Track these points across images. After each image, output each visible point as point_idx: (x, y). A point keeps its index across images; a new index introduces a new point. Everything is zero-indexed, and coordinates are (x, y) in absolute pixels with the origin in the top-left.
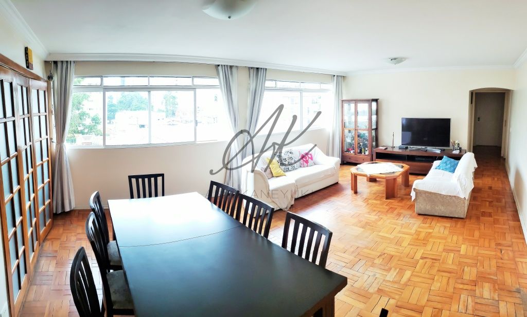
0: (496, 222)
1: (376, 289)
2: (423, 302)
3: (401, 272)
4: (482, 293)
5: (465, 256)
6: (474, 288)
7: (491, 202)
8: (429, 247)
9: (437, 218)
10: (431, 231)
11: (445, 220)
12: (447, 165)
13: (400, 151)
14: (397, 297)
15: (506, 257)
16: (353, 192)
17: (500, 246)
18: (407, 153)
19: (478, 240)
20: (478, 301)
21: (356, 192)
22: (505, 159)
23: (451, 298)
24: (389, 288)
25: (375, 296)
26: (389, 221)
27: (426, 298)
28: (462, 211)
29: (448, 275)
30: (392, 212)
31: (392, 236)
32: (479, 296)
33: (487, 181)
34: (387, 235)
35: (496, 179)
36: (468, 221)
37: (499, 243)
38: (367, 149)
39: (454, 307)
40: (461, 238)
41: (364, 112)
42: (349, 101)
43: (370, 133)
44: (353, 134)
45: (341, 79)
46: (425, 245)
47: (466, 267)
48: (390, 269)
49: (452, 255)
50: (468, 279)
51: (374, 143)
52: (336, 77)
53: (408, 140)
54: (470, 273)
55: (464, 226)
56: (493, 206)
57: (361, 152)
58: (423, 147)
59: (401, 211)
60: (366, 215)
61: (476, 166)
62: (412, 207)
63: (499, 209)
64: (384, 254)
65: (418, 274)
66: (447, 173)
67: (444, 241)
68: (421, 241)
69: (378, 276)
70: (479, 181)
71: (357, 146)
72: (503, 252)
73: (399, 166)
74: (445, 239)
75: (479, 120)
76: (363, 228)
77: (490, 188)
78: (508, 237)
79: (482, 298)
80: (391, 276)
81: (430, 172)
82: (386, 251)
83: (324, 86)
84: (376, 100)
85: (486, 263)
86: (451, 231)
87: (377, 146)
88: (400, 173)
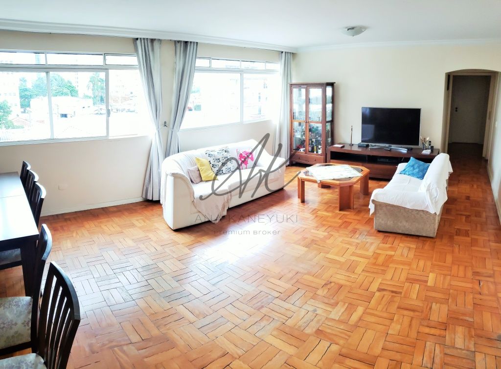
0: (474, 242)
1: (314, 330)
2: (378, 351)
3: (351, 308)
4: (453, 341)
5: (433, 289)
6: (442, 332)
7: (468, 217)
8: (389, 276)
9: (400, 236)
10: (393, 253)
11: (409, 239)
12: (414, 169)
13: (360, 150)
14: (341, 342)
15: (485, 291)
16: (300, 200)
17: (479, 276)
18: (368, 152)
19: (451, 267)
20: (448, 351)
21: (303, 201)
22: (487, 160)
23: (413, 345)
24: (332, 330)
25: (312, 338)
26: (341, 239)
27: (381, 345)
28: (431, 229)
29: (411, 314)
30: (346, 227)
31: (342, 260)
32: (450, 345)
33: (464, 189)
34: (337, 258)
35: (475, 186)
36: (438, 243)
37: (478, 272)
38: (320, 147)
39: (417, 360)
40: (429, 264)
41: (317, 98)
42: (299, 85)
43: (324, 127)
44: (303, 128)
45: (290, 56)
46: (384, 272)
47: (434, 304)
48: (337, 304)
49: (417, 286)
50: (436, 320)
51: (330, 140)
52: (284, 54)
53: (370, 136)
54: (439, 312)
55: (433, 248)
56: (470, 222)
57: (312, 151)
58: (387, 145)
59: (356, 227)
60: (312, 231)
61: (451, 171)
62: (370, 221)
63: (479, 226)
64: (331, 282)
65: (371, 311)
66: (415, 180)
67: (407, 267)
68: (379, 266)
69: (319, 312)
70: (455, 189)
71: (308, 143)
72: (481, 284)
73: (357, 170)
74: (409, 264)
75: (456, 111)
76: (307, 247)
77: (468, 198)
78: (489, 263)
79: (454, 347)
80: (337, 313)
81: (394, 177)
82: (333, 279)
83: (270, 66)
84: (332, 85)
85: (460, 300)
86: (416, 254)
87: (333, 143)
88: (358, 178)
